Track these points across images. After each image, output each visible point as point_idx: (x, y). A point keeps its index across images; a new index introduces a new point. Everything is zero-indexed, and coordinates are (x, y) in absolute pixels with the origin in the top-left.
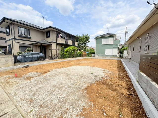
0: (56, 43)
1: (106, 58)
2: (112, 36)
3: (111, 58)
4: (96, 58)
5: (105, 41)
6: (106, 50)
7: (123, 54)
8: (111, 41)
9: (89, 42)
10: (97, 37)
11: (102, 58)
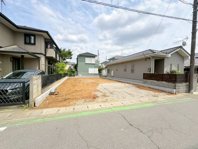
0: (44, 56)
1: (90, 77)
2: (93, 56)
3: (95, 76)
4: (81, 77)
5: (88, 60)
6: (90, 69)
7: (101, 72)
8: (93, 61)
9: (71, 58)
10: (80, 55)
11: (86, 77)
